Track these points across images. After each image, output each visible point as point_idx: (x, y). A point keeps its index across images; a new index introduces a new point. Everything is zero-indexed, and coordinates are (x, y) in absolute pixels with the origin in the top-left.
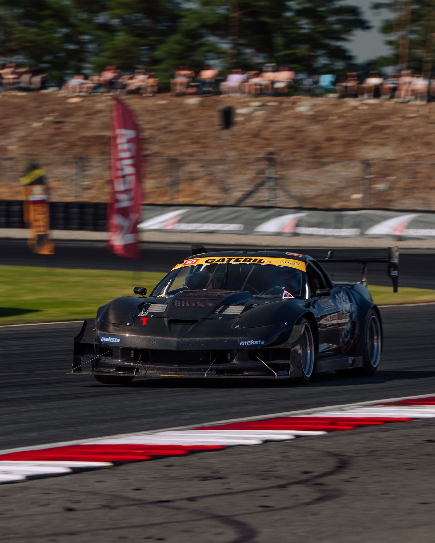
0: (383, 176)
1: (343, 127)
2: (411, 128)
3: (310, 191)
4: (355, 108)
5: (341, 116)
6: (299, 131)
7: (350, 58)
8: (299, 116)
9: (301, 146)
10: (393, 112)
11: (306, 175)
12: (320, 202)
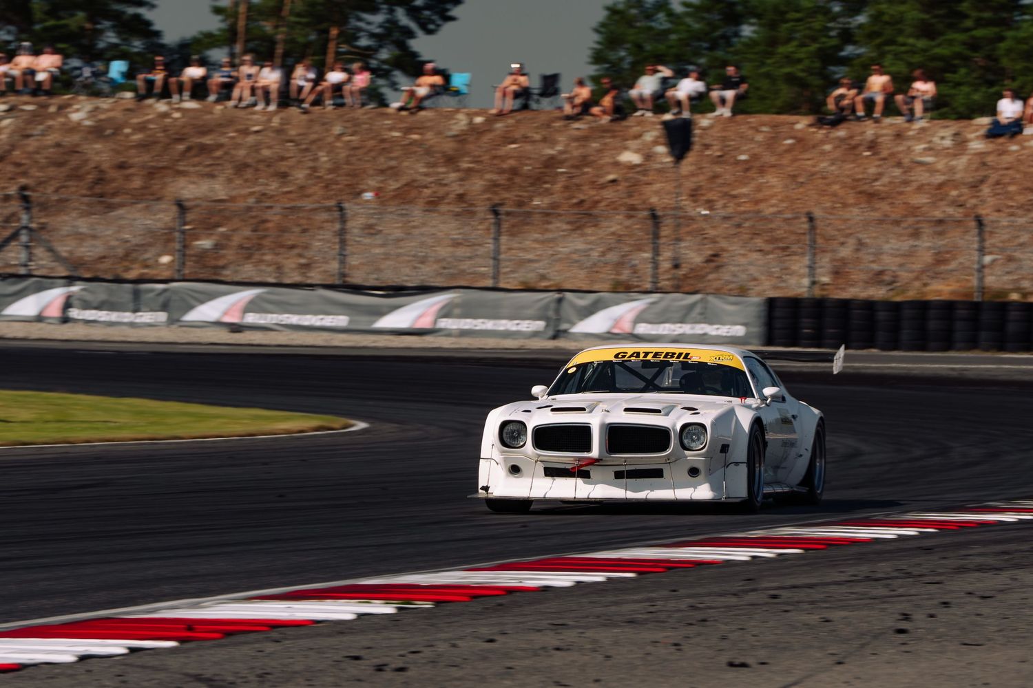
0: (208, 226)
1: (144, 146)
2: (256, 148)
3: (88, 251)
4: (165, 115)
5: (141, 128)
6: (74, 151)
7: (157, 34)
8: (75, 128)
9: (76, 175)
10: (227, 123)
11: (83, 225)
12: (104, 268)
